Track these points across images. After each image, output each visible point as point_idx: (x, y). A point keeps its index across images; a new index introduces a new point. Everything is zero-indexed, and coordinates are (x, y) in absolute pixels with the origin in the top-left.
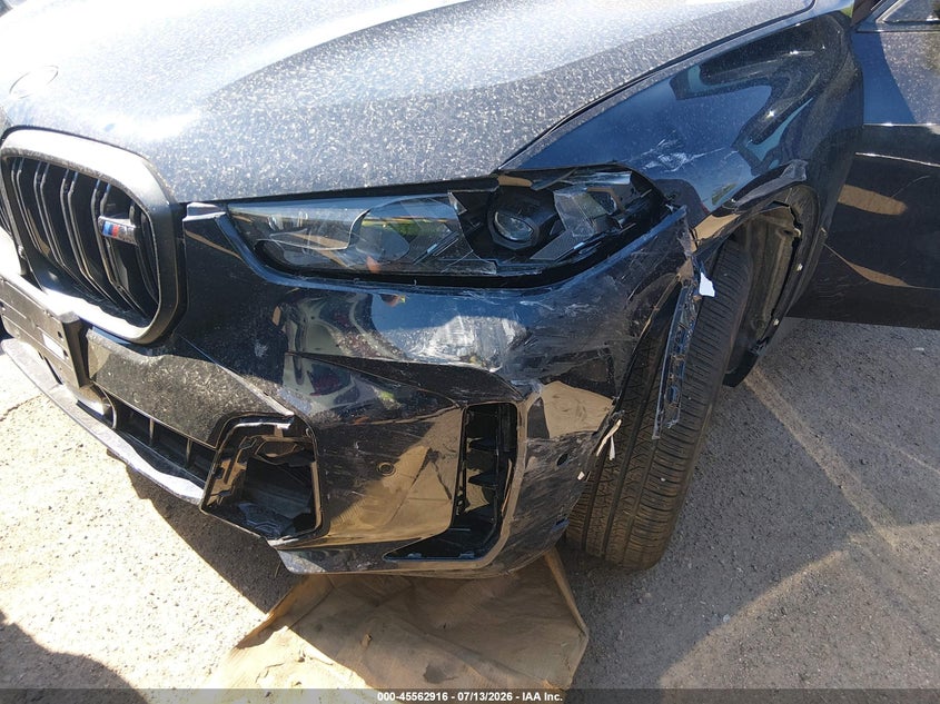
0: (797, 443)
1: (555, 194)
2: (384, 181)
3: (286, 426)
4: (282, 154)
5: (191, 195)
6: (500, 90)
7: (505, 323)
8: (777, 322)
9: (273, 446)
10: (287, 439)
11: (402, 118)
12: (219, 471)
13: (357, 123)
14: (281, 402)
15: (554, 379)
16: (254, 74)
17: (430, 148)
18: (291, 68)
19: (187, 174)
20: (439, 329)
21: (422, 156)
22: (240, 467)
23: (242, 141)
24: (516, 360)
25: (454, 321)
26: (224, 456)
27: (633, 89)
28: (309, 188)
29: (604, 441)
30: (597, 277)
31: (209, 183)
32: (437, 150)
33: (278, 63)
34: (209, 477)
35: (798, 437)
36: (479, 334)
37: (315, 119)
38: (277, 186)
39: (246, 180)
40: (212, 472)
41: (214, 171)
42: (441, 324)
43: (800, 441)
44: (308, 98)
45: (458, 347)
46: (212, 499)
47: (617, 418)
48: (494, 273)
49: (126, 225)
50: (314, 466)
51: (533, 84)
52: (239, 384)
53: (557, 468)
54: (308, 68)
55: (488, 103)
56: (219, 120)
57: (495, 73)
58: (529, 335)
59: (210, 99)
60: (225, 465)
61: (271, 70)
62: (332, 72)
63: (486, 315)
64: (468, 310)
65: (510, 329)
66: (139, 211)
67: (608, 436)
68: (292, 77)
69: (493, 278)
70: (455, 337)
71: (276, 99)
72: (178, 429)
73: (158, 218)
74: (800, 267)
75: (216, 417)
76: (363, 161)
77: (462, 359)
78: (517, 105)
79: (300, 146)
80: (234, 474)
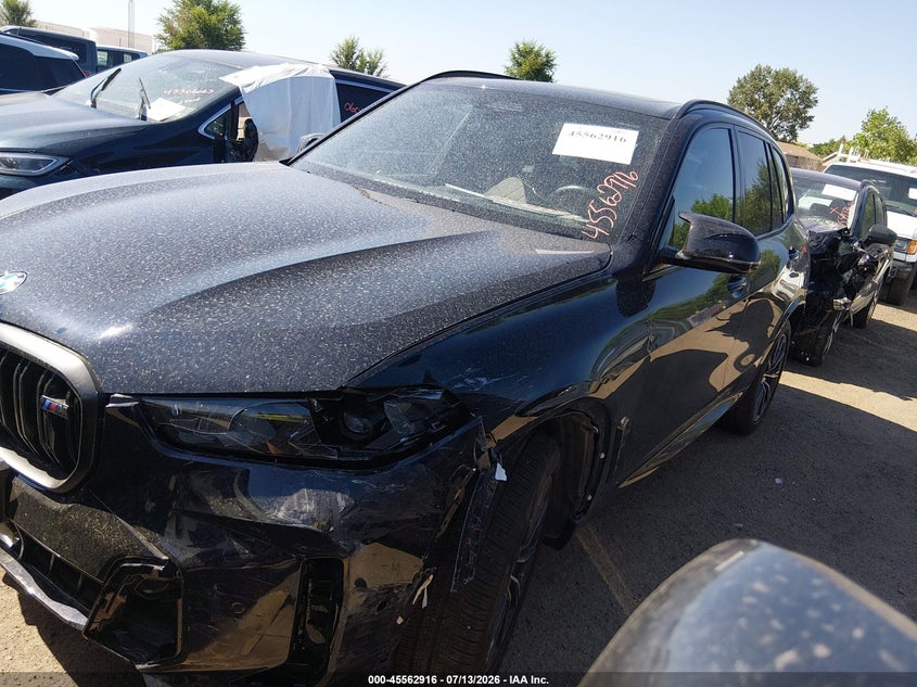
0: (617, 603)
1: (385, 404)
2: (259, 389)
3: (161, 568)
4: (187, 363)
5: (114, 388)
6: (352, 329)
7: (339, 496)
8: (590, 498)
9: (150, 584)
10: (161, 579)
11: (280, 344)
12: (103, 602)
13: (247, 346)
14: (160, 548)
15: (374, 541)
16: (177, 301)
17: (296, 367)
18: (206, 298)
19: (115, 372)
20: (289, 498)
21: (290, 373)
22: (120, 599)
23: (160, 352)
24: (345, 525)
25: (301, 492)
26: (108, 590)
27: (449, 333)
28: (204, 390)
29: (419, 592)
30: (413, 464)
31: (131, 380)
32: (301, 369)
33: (197, 294)
34: (94, 607)
35: (618, 598)
36: (318, 503)
37: (216, 339)
38: (181, 387)
39: (158, 381)
40: (97, 602)
41: (136, 372)
42: (291, 494)
43: (620, 602)
44: (214, 323)
45: (302, 513)
46: (94, 626)
47: (429, 573)
48: (335, 458)
49: (62, 403)
50: (180, 602)
51: (376, 326)
52: (129, 531)
53: (376, 614)
54: (218, 300)
55: (343, 339)
56: (146, 334)
57: (352, 317)
58: (356, 506)
59: (141, 318)
60: (109, 597)
61: (190, 299)
62: (235, 305)
63: (325, 489)
64: (312, 484)
65: (341, 501)
66: (73, 396)
67: (422, 588)
68: (206, 306)
69: (333, 461)
70: (300, 505)
71: (190, 322)
72: (75, 564)
73: (88, 402)
74: (603, 456)
75: (107, 557)
76: (246, 374)
77: (304, 522)
78: (363, 341)
79: (202, 359)
80: (114, 606)
